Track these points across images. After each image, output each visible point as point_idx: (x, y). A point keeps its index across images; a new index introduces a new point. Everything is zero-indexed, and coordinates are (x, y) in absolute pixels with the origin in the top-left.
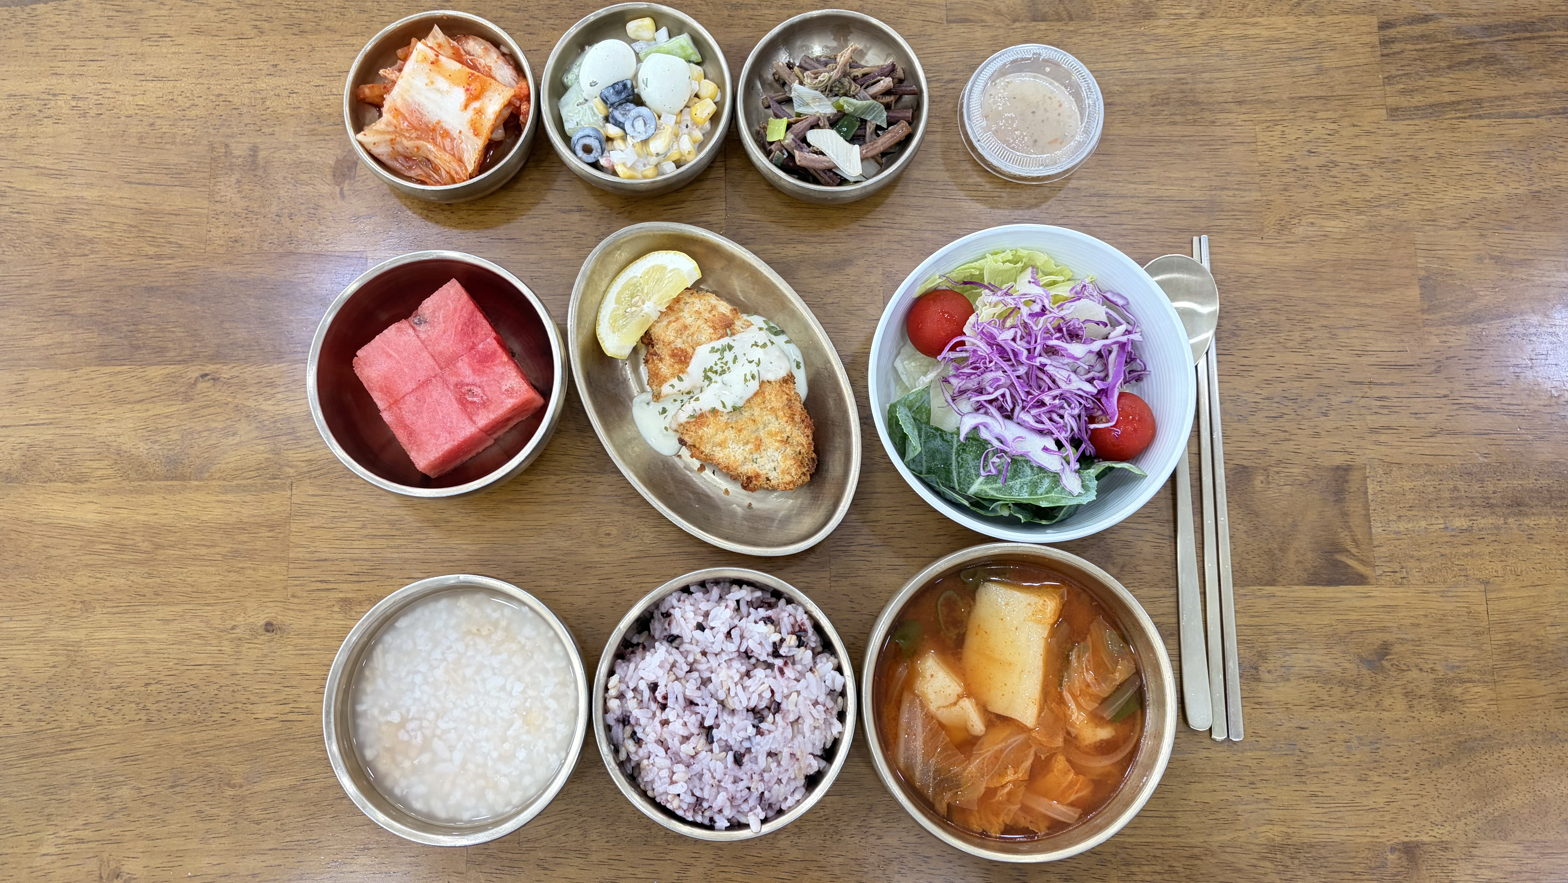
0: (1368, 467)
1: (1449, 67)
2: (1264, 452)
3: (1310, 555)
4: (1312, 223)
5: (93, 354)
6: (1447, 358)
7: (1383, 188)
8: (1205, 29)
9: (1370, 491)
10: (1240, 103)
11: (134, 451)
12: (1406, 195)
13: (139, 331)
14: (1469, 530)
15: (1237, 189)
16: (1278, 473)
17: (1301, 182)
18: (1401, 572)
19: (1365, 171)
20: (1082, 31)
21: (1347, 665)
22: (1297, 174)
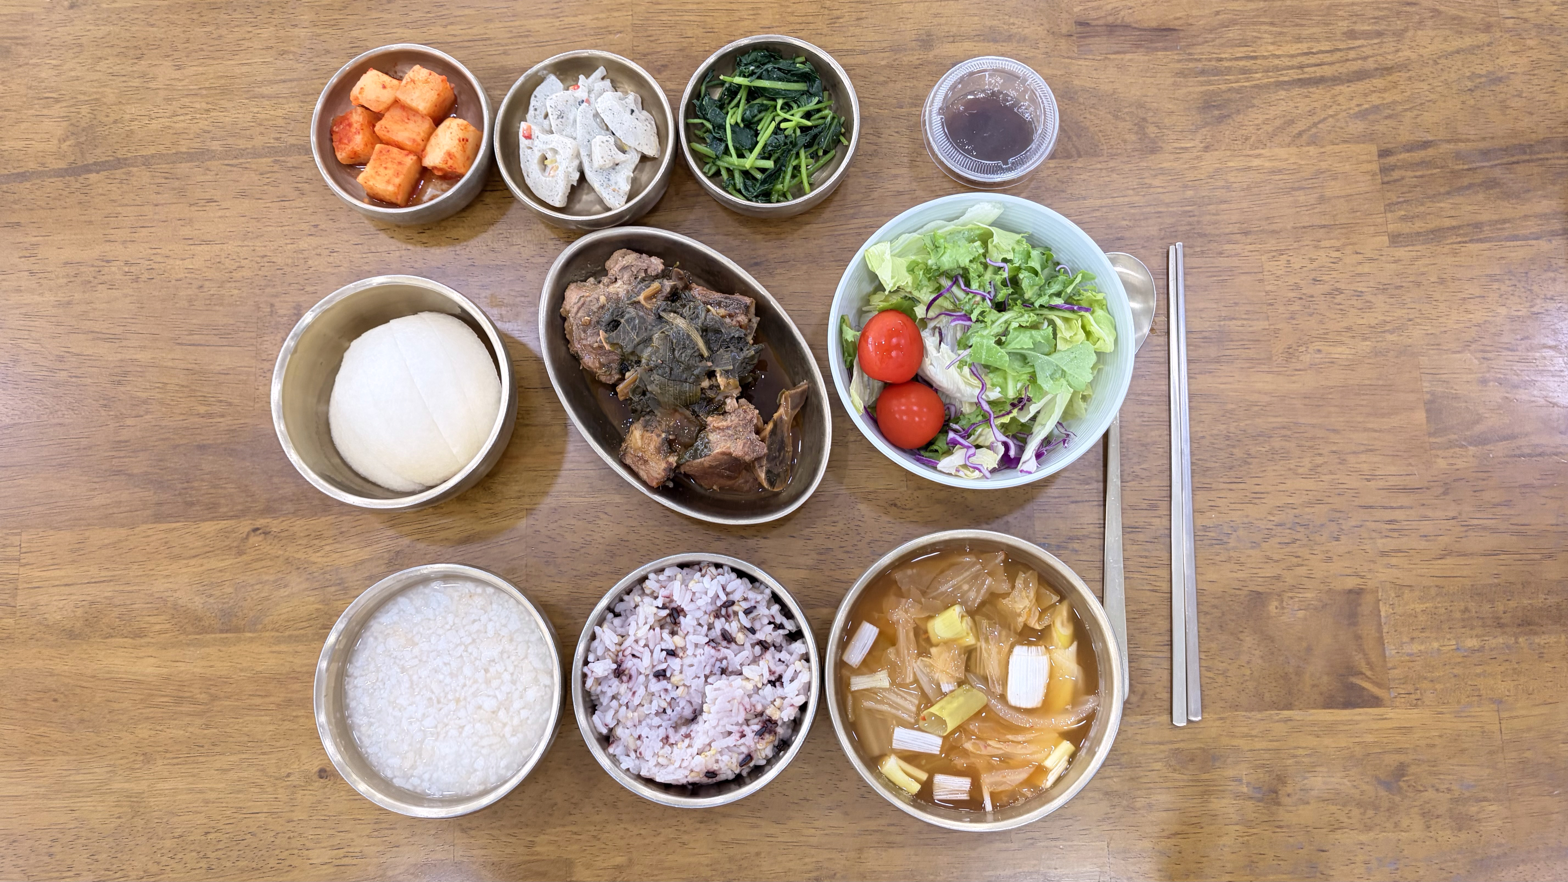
0: (1380, 590)
1: (1448, 193)
2: (1278, 578)
3: (1325, 679)
4: (1319, 351)
5: (149, 512)
6: (1455, 481)
7: (1387, 314)
8: (1210, 162)
9: (1383, 614)
10: (1246, 233)
11: (189, 605)
12: (1410, 320)
13: (192, 488)
14: (1481, 649)
15: (1245, 319)
16: (1292, 598)
17: (1306, 310)
18: (1415, 693)
19: (1369, 297)
20: (1091, 167)
21: (1365, 787)
22: (1303, 302)
